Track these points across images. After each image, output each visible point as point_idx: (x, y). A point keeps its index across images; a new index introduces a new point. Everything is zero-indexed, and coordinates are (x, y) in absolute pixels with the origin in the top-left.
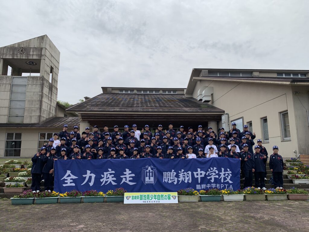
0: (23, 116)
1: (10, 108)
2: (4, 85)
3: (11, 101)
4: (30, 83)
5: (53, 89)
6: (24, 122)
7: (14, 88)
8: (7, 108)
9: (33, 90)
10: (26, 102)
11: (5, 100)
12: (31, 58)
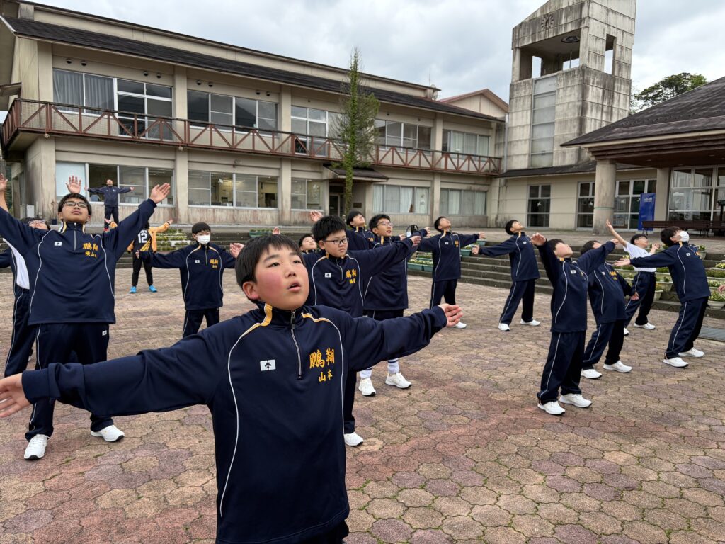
0: (552, 153)
1: (532, 141)
2: (522, 99)
3: (533, 126)
4: (562, 85)
5: (617, 85)
6: (554, 165)
7: (537, 100)
8: (528, 141)
9: (568, 100)
10: (556, 125)
11: (523, 126)
12: (563, 32)
